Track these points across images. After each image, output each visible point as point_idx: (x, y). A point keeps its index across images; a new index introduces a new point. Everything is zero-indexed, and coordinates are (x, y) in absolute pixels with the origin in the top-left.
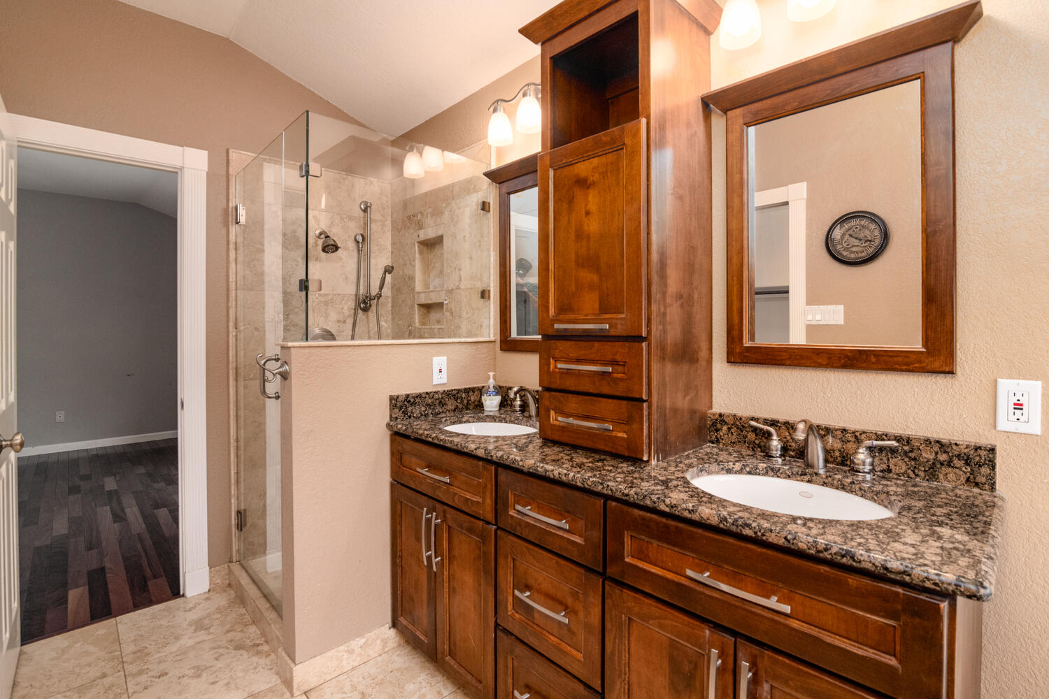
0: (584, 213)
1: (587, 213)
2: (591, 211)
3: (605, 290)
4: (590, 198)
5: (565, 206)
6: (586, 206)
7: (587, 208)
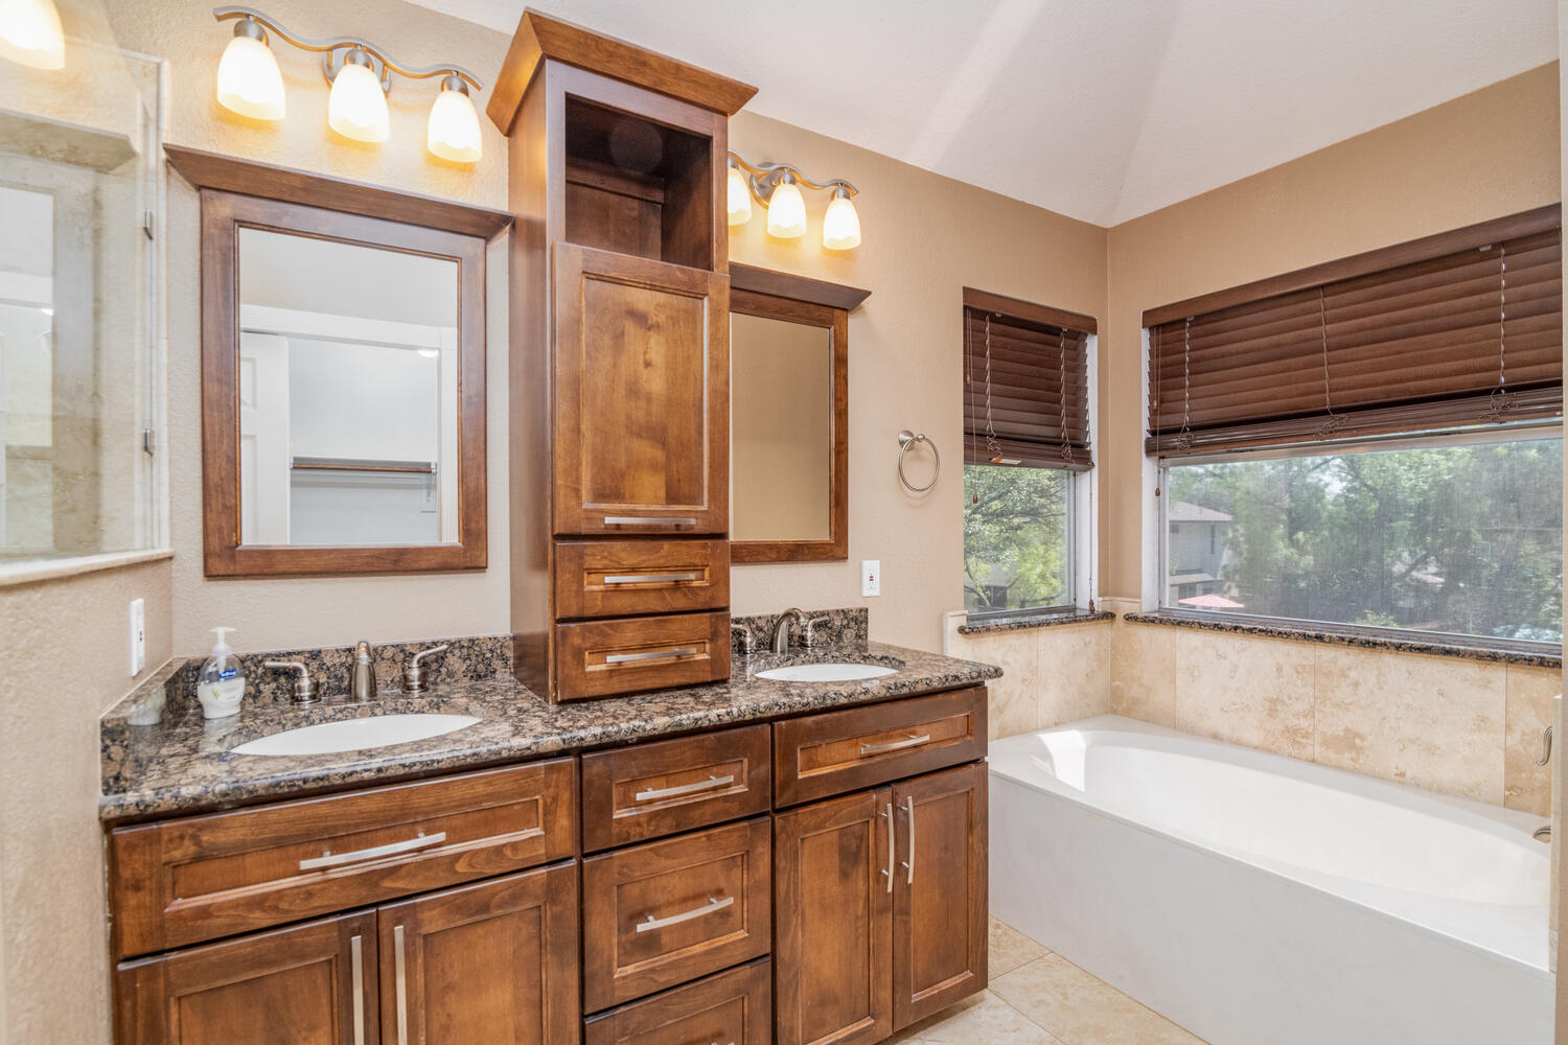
0: (641, 362)
1: (648, 364)
2: (654, 363)
3: (675, 473)
4: (652, 342)
5: (607, 340)
6: (645, 353)
7: (647, 357)
